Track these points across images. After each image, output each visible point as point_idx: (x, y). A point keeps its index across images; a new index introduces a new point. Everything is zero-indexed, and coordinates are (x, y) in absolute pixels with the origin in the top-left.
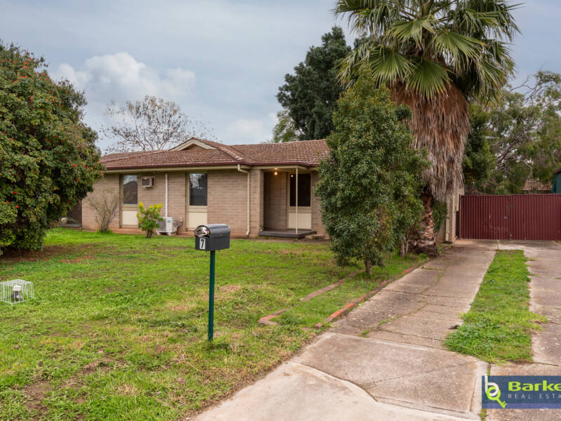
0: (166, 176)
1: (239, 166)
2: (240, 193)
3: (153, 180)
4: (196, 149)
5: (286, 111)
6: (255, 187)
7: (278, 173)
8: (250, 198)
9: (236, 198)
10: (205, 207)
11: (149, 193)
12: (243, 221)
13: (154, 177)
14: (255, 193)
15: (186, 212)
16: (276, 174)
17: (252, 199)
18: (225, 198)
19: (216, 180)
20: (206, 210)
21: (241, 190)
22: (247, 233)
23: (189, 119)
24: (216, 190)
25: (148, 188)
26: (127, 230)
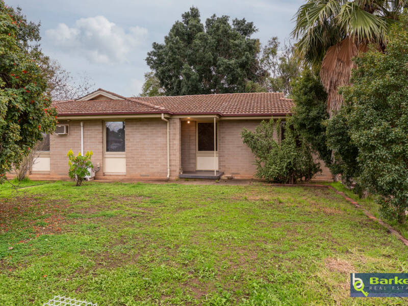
0: (82, 124)
1: (162, 114)
2: (160, 140)
3: (67, 127)
4: (102, 99)
5: (152, 73)
6: (175, 134)
7: (191, 121)
8: (170, 144)
9: (155, 144)
10: (123, 153)
11: (63, 140)
12: (164, 165)
13: (68, 125)
14: (174, 139)
15: (103, 157)
16: (189, 122)
17: (171, 146)
18: (145, 144)
19: (135, 128)
20: (124, 156)
21: (160, 137)
22: (168, 177)
23: (70, 75)
24: (135, 137)
25: (61, 136)
26: (38, 176)
